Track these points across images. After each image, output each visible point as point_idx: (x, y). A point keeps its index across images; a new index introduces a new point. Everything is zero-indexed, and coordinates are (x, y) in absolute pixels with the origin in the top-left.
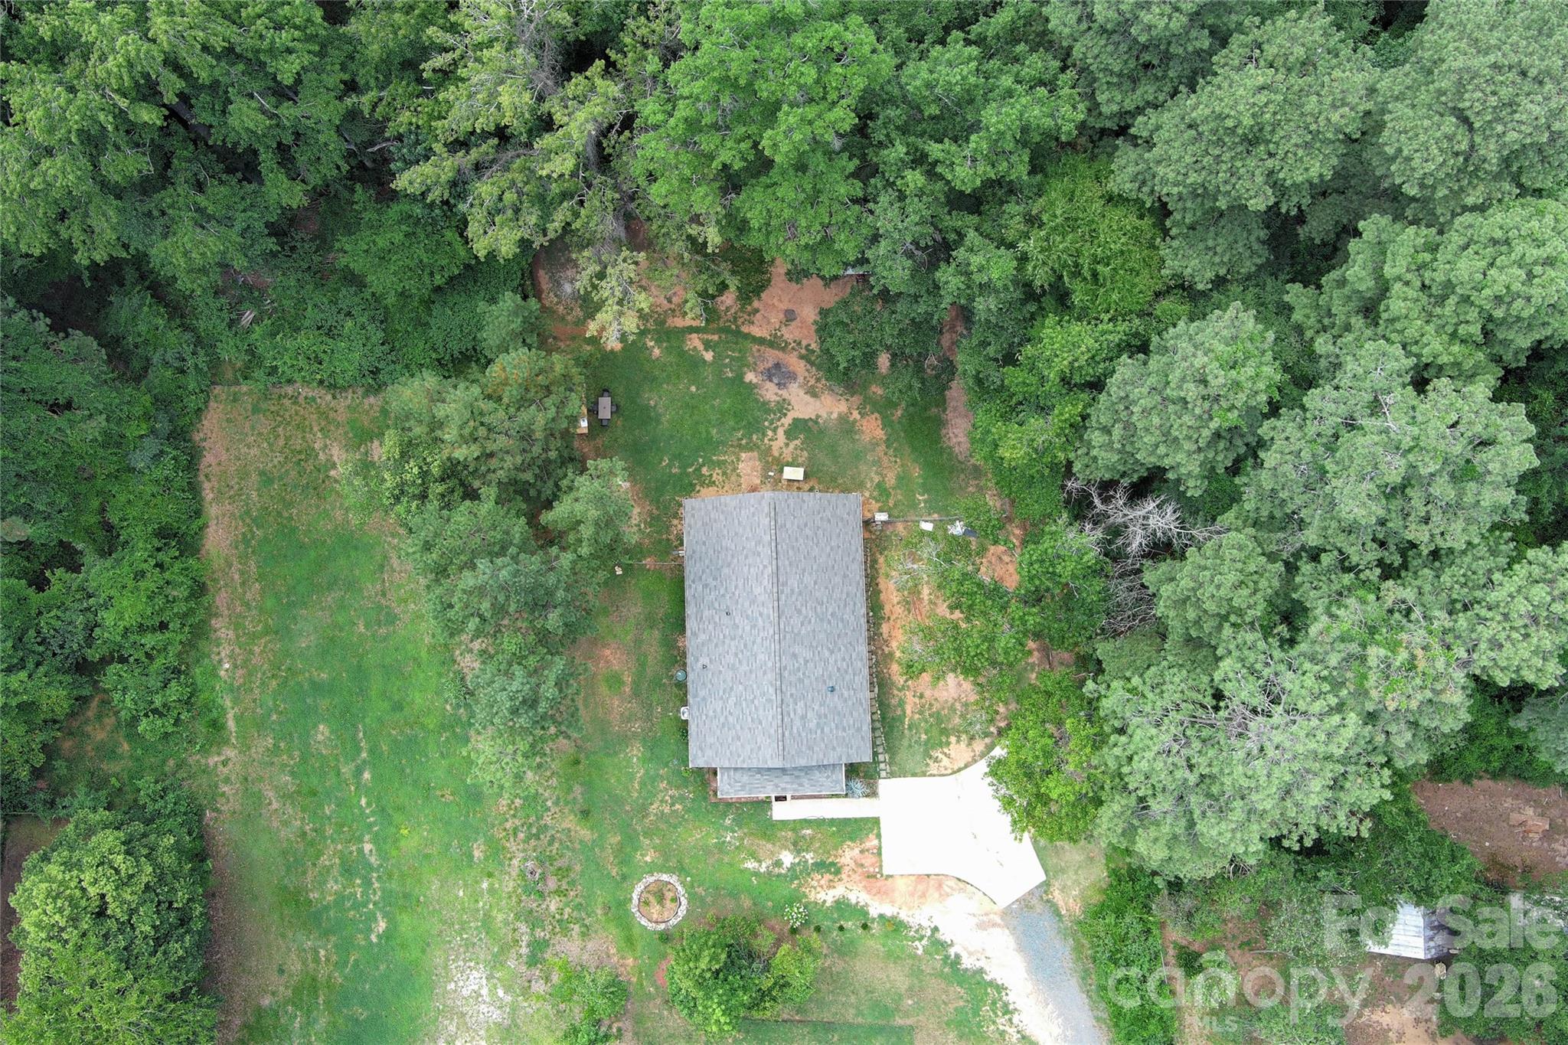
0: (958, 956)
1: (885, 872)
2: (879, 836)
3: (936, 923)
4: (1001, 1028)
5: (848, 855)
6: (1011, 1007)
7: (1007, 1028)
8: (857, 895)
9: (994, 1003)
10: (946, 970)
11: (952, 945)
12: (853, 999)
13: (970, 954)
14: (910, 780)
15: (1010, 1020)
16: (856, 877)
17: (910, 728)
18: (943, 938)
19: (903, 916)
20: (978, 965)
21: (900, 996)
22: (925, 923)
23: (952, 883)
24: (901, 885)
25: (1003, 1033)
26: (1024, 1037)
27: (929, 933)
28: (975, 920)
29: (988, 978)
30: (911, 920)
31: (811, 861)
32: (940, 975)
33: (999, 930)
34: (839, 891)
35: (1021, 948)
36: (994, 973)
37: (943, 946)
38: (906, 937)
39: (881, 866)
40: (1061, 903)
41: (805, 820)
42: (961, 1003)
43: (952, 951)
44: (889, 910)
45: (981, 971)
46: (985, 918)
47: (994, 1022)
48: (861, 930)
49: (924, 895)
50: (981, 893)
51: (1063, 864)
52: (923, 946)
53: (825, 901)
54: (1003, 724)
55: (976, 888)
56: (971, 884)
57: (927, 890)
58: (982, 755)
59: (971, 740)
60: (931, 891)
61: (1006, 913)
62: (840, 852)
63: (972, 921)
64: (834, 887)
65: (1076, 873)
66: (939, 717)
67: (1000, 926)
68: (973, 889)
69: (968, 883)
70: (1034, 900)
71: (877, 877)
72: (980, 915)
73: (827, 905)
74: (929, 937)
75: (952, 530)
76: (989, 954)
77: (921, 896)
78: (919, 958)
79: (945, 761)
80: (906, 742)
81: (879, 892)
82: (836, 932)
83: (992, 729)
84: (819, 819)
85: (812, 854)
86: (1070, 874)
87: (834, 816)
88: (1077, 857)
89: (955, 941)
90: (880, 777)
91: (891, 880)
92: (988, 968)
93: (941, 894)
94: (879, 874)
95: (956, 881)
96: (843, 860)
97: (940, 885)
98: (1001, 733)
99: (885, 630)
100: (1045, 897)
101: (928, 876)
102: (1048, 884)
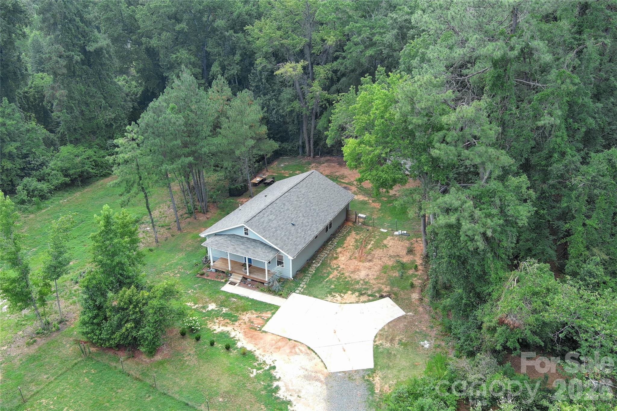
0: (277, 388)
1: (263, 329)
2: (273, 314)
3: (276, 364)
5: (247, 316)
8: (237, 333)
10: (263, 393)
11: (278, 380)
12: (183, 383)
13: (288, 390)
14: (312, 298)
16: (244, 326)
17: (327, 282)
18: (275, 374)
19: (257, 353)
20: (289, 398)
21: (217, 394)
22: (268, 362)
23: (303, 348)
24: (268, 338)
27: (267, 368)
28: (306, 373)
29: (290, 408)
30: (260, 357)
31: (224, 312)
32: (256, 394)
33: (318, 383)
34: (229, 328)
35: (329, 399)
37: (273, 378)
38: (249, 365)
39: (263, 326)
40: (377, 386)
41: (237, 295)
43: (275, 384)
44: (249, 347)
45: (288, 403)
46: (313, 374)
48: (223, 351)
49: (279, 348)
50: (320, 360)
51: (391, 364)
52: (257, 374)
53: (215, 330)
54: (384, 294)
55: (318, 356)
56: (316, 354)
57: (284, 347)
58: (364, 302)
59: (361, 294)
60: (285, 348)
61: (332, 376)
62: (245, 313)
63: (302, 373)
64: (227, 326)
65: (399, 371)
66: (347, 283)
67: (321, 382)
68: (316, 356)
69: (314, 352)
70: (357, 377)
71: (256, 330)
72: (311, 371)
73: (215, 332)
74: (265, 370)
75: (396, 233)
76: (301, 395)
77: (277, 348)
78: (249, 378)
79: (339, 298)
80: (320, 286)
81: (251, 337)
82: (207, 346)
83: (377, 294)
84: (245, 297)
85: (227, 309)
86: (395, 372)
87: (255, 299)
88: (404, 363)
89: (282, 379)
90: (294, 292)
91: (264, 334)
92: (294, 403)
93: (291, 352)
94: (258, 329)
95: (307, 348)
96: (243, 317)
97: (294, 347)
98: (382, 297)
99: (339, 250)
100: (366, 377)
101: (290, 340)
102: (373, 371)
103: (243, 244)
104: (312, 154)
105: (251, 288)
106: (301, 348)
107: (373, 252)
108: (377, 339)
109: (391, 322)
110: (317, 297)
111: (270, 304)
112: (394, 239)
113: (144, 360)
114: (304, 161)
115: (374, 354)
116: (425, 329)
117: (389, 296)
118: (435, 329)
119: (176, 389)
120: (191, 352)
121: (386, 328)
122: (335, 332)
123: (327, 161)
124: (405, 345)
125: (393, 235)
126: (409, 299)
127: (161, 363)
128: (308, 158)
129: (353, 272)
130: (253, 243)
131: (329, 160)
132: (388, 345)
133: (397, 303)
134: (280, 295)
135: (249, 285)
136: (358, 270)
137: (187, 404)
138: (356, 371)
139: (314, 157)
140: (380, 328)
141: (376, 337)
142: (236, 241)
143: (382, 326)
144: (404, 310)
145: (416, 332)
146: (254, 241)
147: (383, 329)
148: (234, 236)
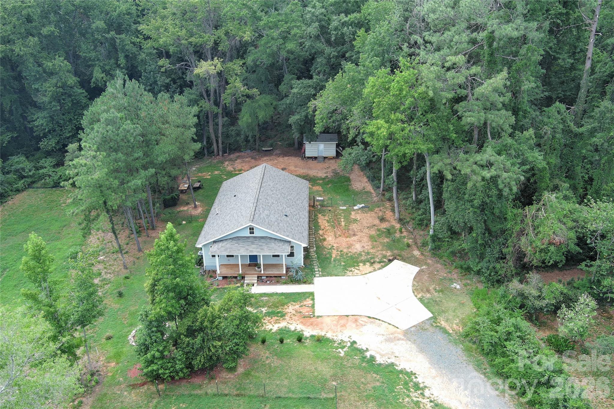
0: (373, 358)
1: (316, 314)
2: (313, 299)
3: (354, 339)
4: (415, 399)
5: (291, 309)
6: (421, 385)
7: (420, 399)
8: (295, 326)
9: (406, 383)
10: (364, 364)
11: (367, 350)
12: (286, 382)
13: (382, 356)
14: (334, 278)
15: (422, 394)
16: (296, 318)
17: (334, 261)
18: (360, 347)
19: (329, 335)
20: (389, 361)
21: (326, 380)
22: (346, 339)
23: (366, 319)
24: (328, 320)
25: (417, 403)
26: (437, 405)
27: (349, 344)
28: (385, 337)
29: (399, 368)
30: (335, 338)
31: (264, 311)
32: (359, 368)
33: (401, 342)
34: (283, 324)
35: (422, 350)
36: (402, 365)
37: (361, 351)
38: (332, 347)
39: (314, 312)
40: (448, 328)
41: (264, 294)
42: (378, 384)
43: (368, 354)
44: (316, 332)
45: (392, 364)
46: (391, 336)
47: (408, 396)
48: (296, 344)
49: (344, 326)
50: (387, 324)
51: (443, 309)
52: (345, 352)
53: (271, 329)
54: (391, 258)
55: (383, 321)
56: (379, 320)
57: (347, 323)
58: (379, 269)
59: (372, 264)
60: (349, 323)
61: (407, 333)
62: (286, 307)
63: (381, 338)
64: (279, 323)
65: (454, 312)
66: (352, 258)
67: (403, 339)
68: (381, 322)
69: (377, 319)
70: (427, 326)
71: (311, 317)
72: (387, 335)
73: (273, 331)
74: (349, 347)
75: (355, 208)
76: (397, 355)
77: (342, 326)
78: (341, 358)
79: (356, 271)
80: (332, 265)
81: (312, 324)
82: (277, 345)
83: (384, 260)
84: (273, 293)
85: (266, 309)
86: (451, 312)
87: (284, 292)
88: (452, 305)
89: (369, 349)
90: (315, 277)
91: (320, 318)
92: (398, 363)
93: (357, 325)
94: (312, 316)
95: (368, 318)
96: (287, 310)
97: (356, 320)
98: (390, 261)
99: (321, 232)
100: (435, 325)
101: (347, 316)
102: (434, 319)
103: (253, 243)
104: (221, 153)
105: (271, 284)
106: (362, 319)
107: (350, 228)
108: (416, 294)
109: (415, 278)
110: (339, 276)
111: (303, 293)
112: (358, 213)
113: (227, 377)
114: (215, 161)
115: (425, 306)
116: (445, 275)
117: (395, 258)
118: (453, 273)
119: (284, 390)
120: (267, 355)
121: (415, 283)
122: (379, 299)
123: (238, 157)
124: (442, 291)
125: (354, 210)
126: (413, 256)
127: (247, 374)
128: (217, 157)
129: (349, 248)
130: (263, 240)
131: (239, 156)
132: (428, 295)
133: (406, 262)
134: (305, 283)
135: (268, 282)
136: (352, 245)
137: (309, 398)
138: (422, 322)
139: (223, 156)
140: (411, 285)
141: (413, 292)
142: (244, 242)
143: (411, 283)
144: (416, 265)
145: (442, 280)
146: (262, 238)
147: (413, 285)
148: (238, 238)
